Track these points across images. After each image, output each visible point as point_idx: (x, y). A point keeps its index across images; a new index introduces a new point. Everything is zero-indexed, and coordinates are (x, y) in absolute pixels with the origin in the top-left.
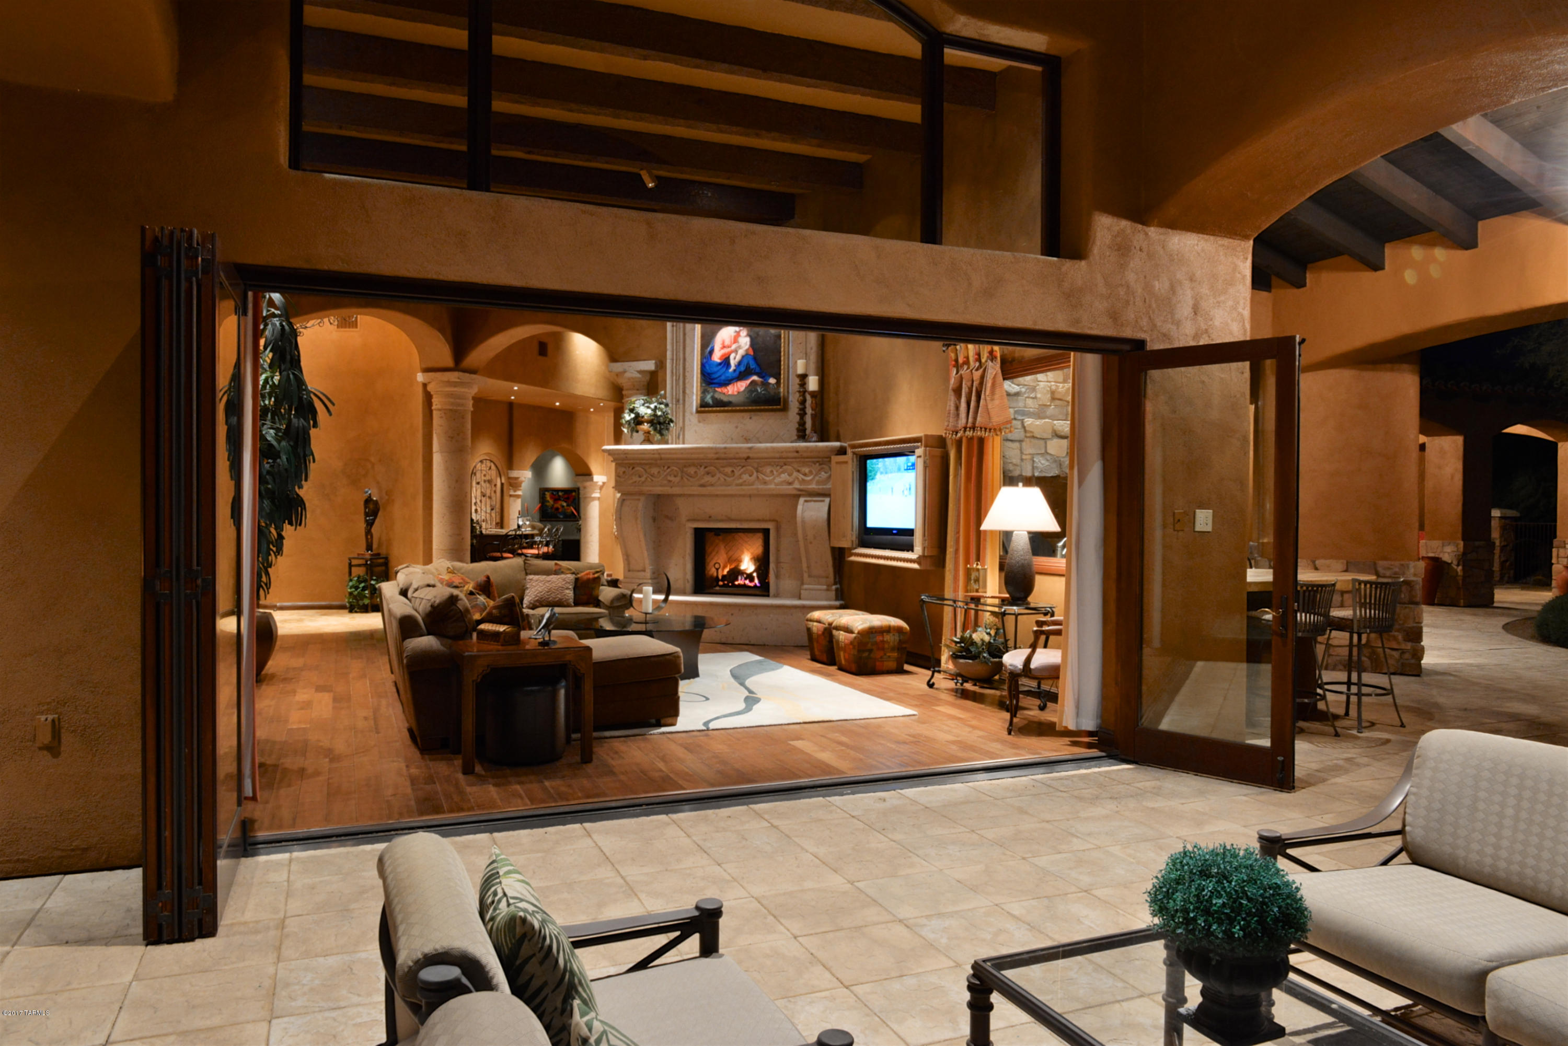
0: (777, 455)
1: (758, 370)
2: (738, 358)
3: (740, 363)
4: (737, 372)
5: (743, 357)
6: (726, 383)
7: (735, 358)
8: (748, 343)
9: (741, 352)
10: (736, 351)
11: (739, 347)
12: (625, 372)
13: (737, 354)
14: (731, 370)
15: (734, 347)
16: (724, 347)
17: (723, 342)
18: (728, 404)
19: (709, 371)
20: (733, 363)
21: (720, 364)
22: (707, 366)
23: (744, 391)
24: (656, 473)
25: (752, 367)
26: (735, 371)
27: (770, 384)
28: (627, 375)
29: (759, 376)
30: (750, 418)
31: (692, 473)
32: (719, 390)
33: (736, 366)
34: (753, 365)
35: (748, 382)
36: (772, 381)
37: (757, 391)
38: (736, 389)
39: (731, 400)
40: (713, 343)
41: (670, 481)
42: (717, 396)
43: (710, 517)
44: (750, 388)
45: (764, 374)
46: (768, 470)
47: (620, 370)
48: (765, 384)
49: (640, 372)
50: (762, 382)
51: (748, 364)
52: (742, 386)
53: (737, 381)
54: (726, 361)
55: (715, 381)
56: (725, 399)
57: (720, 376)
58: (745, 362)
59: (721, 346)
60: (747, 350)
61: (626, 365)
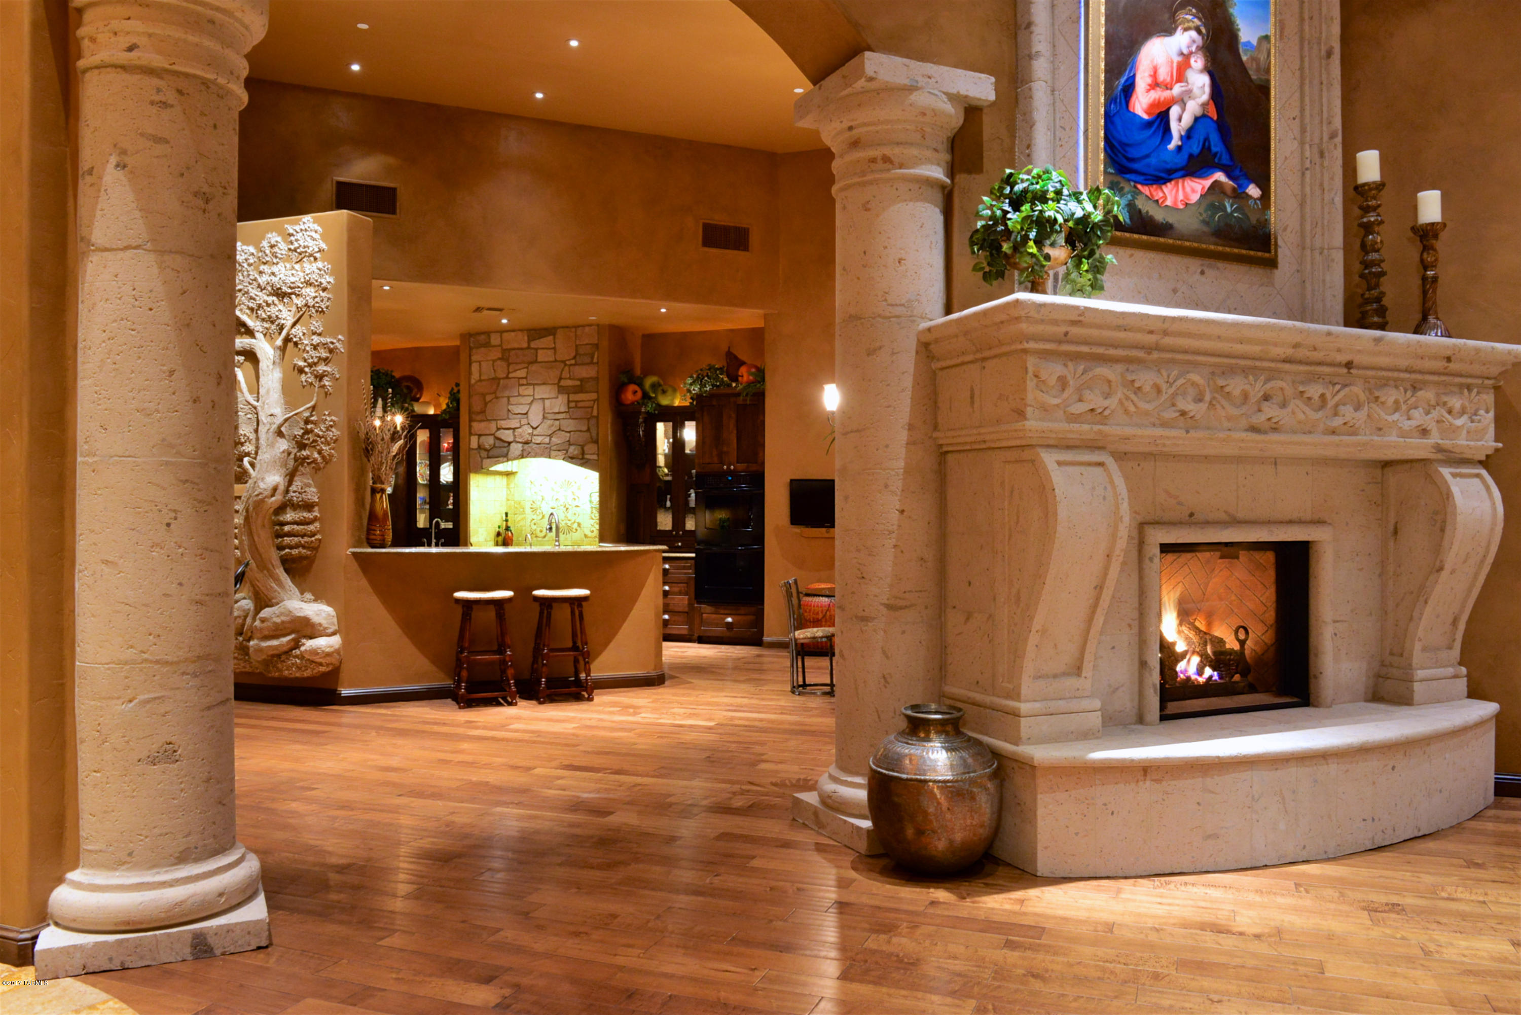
0: (1403, 363)
1: (1225, 159)
2: (1187, 120)
3: (1188, 135)
4: (1184, 155)
5: (1197, 119)
6: (1161, 178)
7: (1180, 119)
8: (1207, 90)
9: (1193, 108)
10: (1182, 102)
11: (1189, 93)
12: (912, 89)
13: (1183, 110)
14: (1172, 146)
15: (1177, 89)
16: (1155, 85)
17: (1155, 74)
18: (1163, 229)
19: (1124, 139)
20: (1177, 128)
21: (1148, 124)
22: (1117, 120)
23: (1199, 202)
24: (1147, 388)
25: (1214, 149)
26: (1179, 148)
27: (1250, 197)
28: (920, 99)
29: (1229, 176)
30: (1202, 273)
31: (1237, 392)
32: (1145, 190)
33: (1181, 138)
34: (1217, 146)
35: (1208, 183)
36: (1253, 191)
37: (1224, 209)
38: (1181, 196)
39: (1171, 220)
40: (1133, 67)
41: (1183, 413)
42: (1140, 203)
43: (1191, 515)
44: (1210, 198)
45: (1237, 173)
46: (1391, 396)
47: (901, 79)
48: (1239, 195)
49: (954, 98)
50: (1234, 189)
51: (1206, 139)
52: (1193, 191)
53: (1183, 176)
54: (1161, 119)
55: (1136, 166)
56: (1159, 216)
57: (1147, 156)
58: (1199, 137)
59: (1149, 80)
60: (1204, 105)
61: (918, 69)
